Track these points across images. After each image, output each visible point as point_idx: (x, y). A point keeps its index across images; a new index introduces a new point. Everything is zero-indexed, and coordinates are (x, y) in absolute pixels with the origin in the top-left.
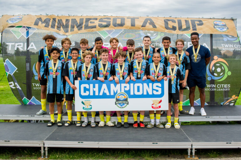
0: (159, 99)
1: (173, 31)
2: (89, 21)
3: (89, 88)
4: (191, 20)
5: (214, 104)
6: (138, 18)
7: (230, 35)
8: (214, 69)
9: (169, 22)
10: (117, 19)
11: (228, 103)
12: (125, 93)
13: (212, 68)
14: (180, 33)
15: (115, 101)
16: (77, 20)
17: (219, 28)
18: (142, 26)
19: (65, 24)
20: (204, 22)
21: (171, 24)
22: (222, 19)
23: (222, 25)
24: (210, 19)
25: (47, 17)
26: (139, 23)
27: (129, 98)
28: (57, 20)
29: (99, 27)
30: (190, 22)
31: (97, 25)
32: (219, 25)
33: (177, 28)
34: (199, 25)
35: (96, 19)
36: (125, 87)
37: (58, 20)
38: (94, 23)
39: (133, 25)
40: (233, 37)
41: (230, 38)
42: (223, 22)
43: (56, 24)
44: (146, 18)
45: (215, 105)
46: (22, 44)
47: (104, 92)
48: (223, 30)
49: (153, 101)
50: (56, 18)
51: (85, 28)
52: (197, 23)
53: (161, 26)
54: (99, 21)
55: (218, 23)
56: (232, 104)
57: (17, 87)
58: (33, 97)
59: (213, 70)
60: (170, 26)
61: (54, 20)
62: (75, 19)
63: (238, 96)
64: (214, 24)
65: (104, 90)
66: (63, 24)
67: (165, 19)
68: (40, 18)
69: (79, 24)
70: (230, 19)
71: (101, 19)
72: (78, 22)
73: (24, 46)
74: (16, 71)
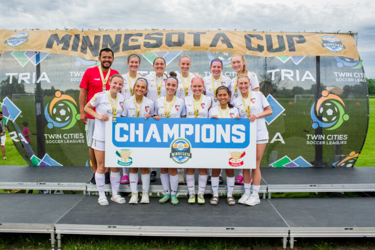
0: (241, 151)
1: (259, 53)
2: (129, 38)
3: (128, 130)
4: (287, 36)
5: (322, 164)
6: (205, 33)
7: (347, 58)
8: (322, 110)
9: (252, 39)
10: (173, 35)
11: (344, 164)
12: (186, 139)
13: (320, 109)
14: (271, 55)
15: (170, 152)
16: (111, 36)
17: (331, 46)
18: (211, 46)
19: (93, 43)
20: (306, 38)
21: (255, 42)
22: (335, 33)
23: (334, 43)
24: (317, 33)
25: (67, 33)
26: (205, 41)
27: (192, 147)
28: (81, 38)
29: (145, 48)
30: (285, 38)
31: (142, 44)
32: (330, 43)
33: (265, 48)
34: (298, 42)
35: (141, 35)
36: (187, 129)
37: (83, 37)
38: (137, 40)
39: (197, 44)
40: (352, 61)
41: (347, 62)
42: (338, 38)
43: (80, 44)
44: (216, 33)
45: (324, 166)
46: (29, 74)
47: (152, 136)
48: (337, 50)
49: (231, 153)
50: (79, 35)
51: (123, 49)
52: (295, 39)
53: (240, 46)
54: (145, 39)
55: (328, 39)
56: (349, 165)
57: (22, 140)
58: (46, 154)
59: (321, 112)
60: (254, 45)
61: (77, 36)
62: (109, 36)
63: (360, 153)
64: (323, 40)
65: (153, 133)
66: (91, 43)
67: (246, 34)
68: (56, 35)
69: (114, 42)
70: (347, 34)
71: (149, 34)
72: (113, 39)
73: (31, 77)
74: (19, 116)
